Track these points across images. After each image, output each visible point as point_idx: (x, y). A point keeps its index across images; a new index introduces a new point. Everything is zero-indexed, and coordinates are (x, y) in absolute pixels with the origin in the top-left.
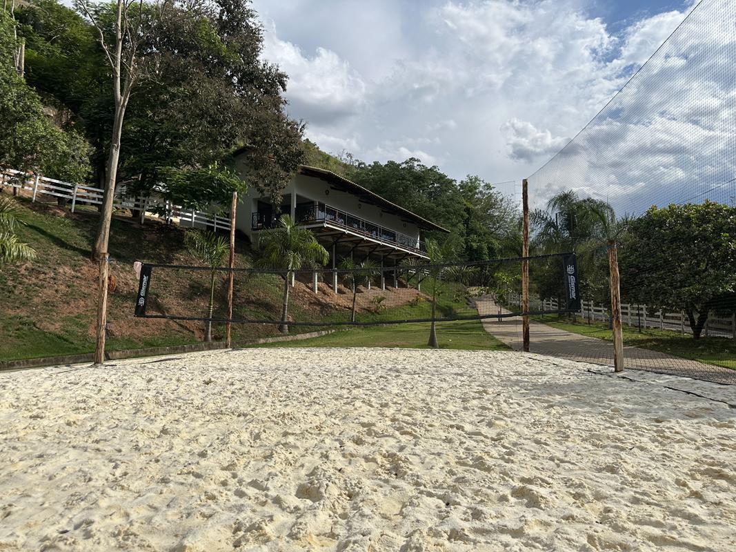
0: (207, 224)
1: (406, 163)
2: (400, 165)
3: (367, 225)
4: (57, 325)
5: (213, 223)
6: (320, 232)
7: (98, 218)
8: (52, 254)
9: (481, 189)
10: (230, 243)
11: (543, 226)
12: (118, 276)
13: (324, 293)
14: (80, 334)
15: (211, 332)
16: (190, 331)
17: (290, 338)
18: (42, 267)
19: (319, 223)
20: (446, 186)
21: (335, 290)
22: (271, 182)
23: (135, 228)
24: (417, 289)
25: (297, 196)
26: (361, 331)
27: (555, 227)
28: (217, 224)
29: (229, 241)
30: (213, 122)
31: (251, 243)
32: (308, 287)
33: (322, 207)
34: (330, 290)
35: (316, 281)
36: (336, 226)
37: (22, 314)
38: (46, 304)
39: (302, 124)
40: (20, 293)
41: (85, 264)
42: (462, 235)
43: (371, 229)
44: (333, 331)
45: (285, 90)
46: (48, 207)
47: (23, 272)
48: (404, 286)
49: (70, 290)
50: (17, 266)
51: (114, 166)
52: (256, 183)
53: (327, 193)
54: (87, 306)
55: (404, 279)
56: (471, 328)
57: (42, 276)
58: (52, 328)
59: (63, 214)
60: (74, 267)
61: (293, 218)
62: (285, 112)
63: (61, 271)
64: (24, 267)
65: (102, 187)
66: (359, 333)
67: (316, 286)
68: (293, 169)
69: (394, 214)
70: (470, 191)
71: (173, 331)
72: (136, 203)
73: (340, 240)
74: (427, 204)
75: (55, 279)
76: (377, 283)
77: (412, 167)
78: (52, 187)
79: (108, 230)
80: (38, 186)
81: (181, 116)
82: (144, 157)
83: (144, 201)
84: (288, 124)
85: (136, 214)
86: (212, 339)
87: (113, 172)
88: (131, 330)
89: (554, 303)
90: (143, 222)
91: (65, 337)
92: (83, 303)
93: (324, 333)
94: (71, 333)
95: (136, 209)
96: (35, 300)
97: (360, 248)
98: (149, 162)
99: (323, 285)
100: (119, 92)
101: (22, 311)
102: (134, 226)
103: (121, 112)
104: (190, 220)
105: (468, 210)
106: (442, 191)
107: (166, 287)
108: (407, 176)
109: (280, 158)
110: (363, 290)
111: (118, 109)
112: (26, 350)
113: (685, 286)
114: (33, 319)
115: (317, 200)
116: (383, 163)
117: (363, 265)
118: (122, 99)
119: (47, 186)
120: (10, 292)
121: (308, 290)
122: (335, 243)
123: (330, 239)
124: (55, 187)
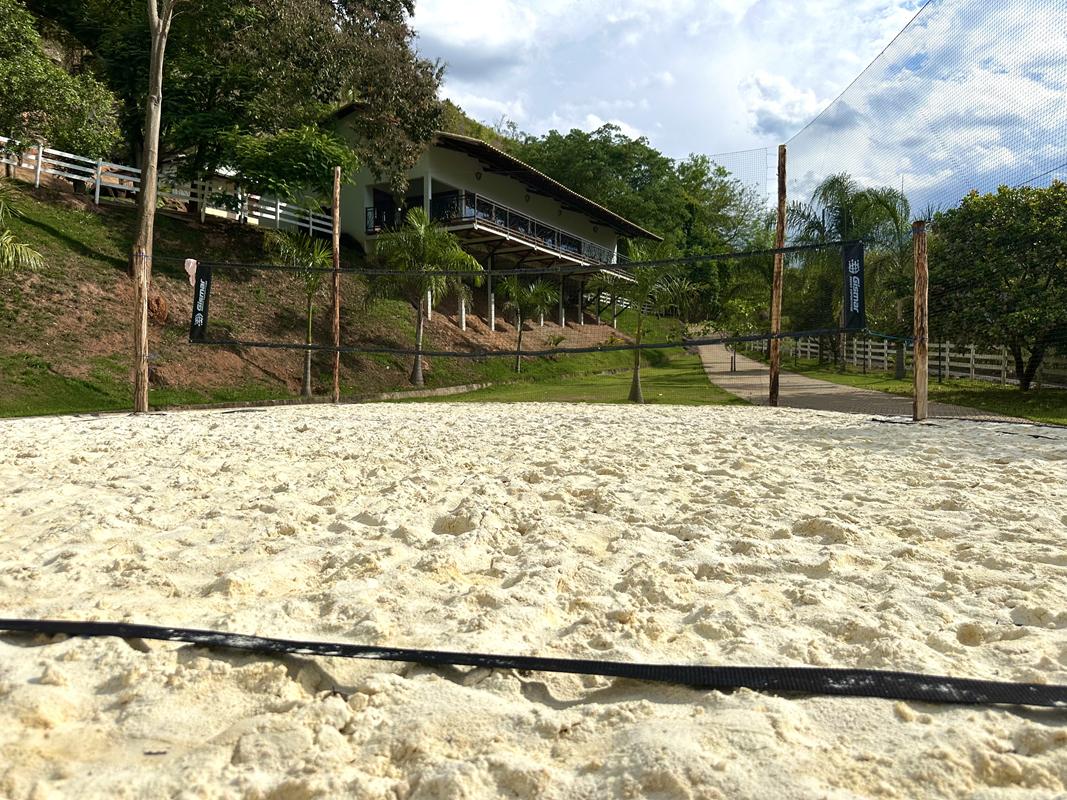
0: (299, 223)
1: (599, 132)
2: (589, 136)
3: (540, 228)
4: (83, 368)
5: (308, 222)
6: (469, 238)
7: (136, 213)
8: (69, 264)
9: (710, 175)
10: (332, 250)
11: (803, 228)
12: (170, 298)
13: (475, 329)
14: (117, 381)
15: (311, 382)
16: (279, 380)
17: (427, 393)
18: (56, 284)
19: (466, 223)
20: (659, 169)
21: (491, 326)
22: (392, 159)
23: (192, 229)
24: (612, 326)
25: (433, 181)
26: (529, 385)
27: (821, 229)
28: (314, 224)
29: (330, 246)
30: (304, 63)
31: (365, 255)
32: (451, 321)
33: (471, 199)
34: (484, 326)
35: (464, 312)
36: (492, 228)
37: (31, 352)
38: (65, 337)
39: (439, 66)
40: (26, 321)
41: (120, 280)
42: (680, 245)
43: (544, 233)
44: (489, 384)
45: (412, 14)
46: (59, 195)
47: (27, 290)
48: (595, 322)
49: (99, 319)
50: (19, 282)
51: (155, 131)
52: (370, 159)
53: (478, 176)
54: (125, 342)
55: (592, 311)
56: (691, 380)
57: (56, 297)
58: (76, 373)
59: (83, 206)
60: (103, 284)
61: (426, 214)
62: (412, 48)
63: (84, 289)
64: (28, 283)
65: (138, 165)
66: (526, 387)
67: (464, 321)
68: (426, 138)
69: (581, 212)
70: (695, 179)
71: (255, 380)
72: (193, 190)
73: (498, 251)
74: (631, 197)
75: (75, 301)
76: (554, 318)
77: (607, 139)
78: (63, 164)
79: (150, 230)
80: (43, 163)
81: (252, 53)
82: (200, 119)
83: (203, 188)
84: (419, 66)
85: (193, 207)
86: (313, 392)
87: (153, 141)
88: (192, 377)
89: (813, 345)
90: (203, 219)
91: (96, 385)
92: (119, 337)
93: (475, 387)
94: (105, 381)
95: (193, 199)
96: (48, 331)
97: (530, 264)
98: (208, 127)
99: (472, 318)
100: (155, 13)
101: (30, 347)
102: (190, 225)
103: (160, 44)
104: (273, 217)
105: (690, 207)
106: (652, 176)
107: (241, 317)
108: (600, 153)
109: (406, 120)
110: (531, 326)
111: (155, 39)
112: (38, 403)
113: (1014, 311)
114: (47, 358)
115: (463, 188)
116: (564, 132)
117: (532, 288)
118: (161, 24)
119: (56, 162)
120: (10, 320)
121: (451, 325)
122: (492, 255)
123: (484, 250)
124: (68, 165)
